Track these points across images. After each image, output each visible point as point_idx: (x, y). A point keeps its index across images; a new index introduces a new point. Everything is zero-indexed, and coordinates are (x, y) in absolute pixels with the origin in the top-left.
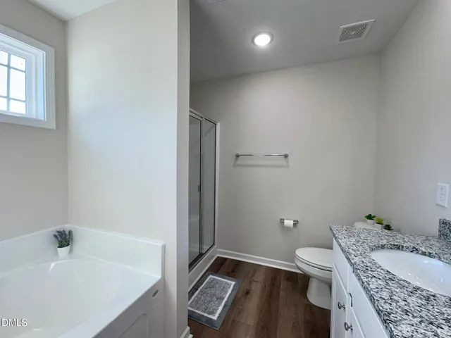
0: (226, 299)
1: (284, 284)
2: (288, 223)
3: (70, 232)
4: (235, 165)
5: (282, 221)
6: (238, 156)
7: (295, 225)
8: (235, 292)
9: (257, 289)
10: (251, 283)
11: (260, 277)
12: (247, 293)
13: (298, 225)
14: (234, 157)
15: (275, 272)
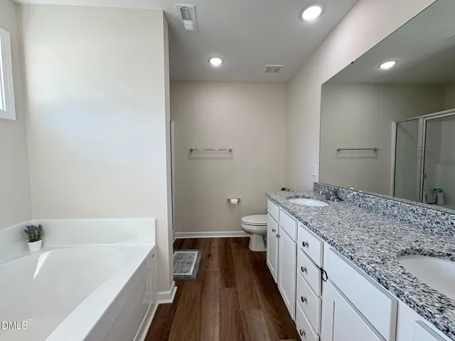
0: (194, 262)
1: (233, 245)
2: (234, 201)
3: (40, 227)
4: (189, 159)
5: (229, 200)
6: (191, 150)
7: (238, 202)
8: (200, 257)
9: (215, 252)
10: (209, 250)
11: (216, 245)
12: (209, 255)
13: (241, 202)
14: (189, 151)
15: (226, 240)
